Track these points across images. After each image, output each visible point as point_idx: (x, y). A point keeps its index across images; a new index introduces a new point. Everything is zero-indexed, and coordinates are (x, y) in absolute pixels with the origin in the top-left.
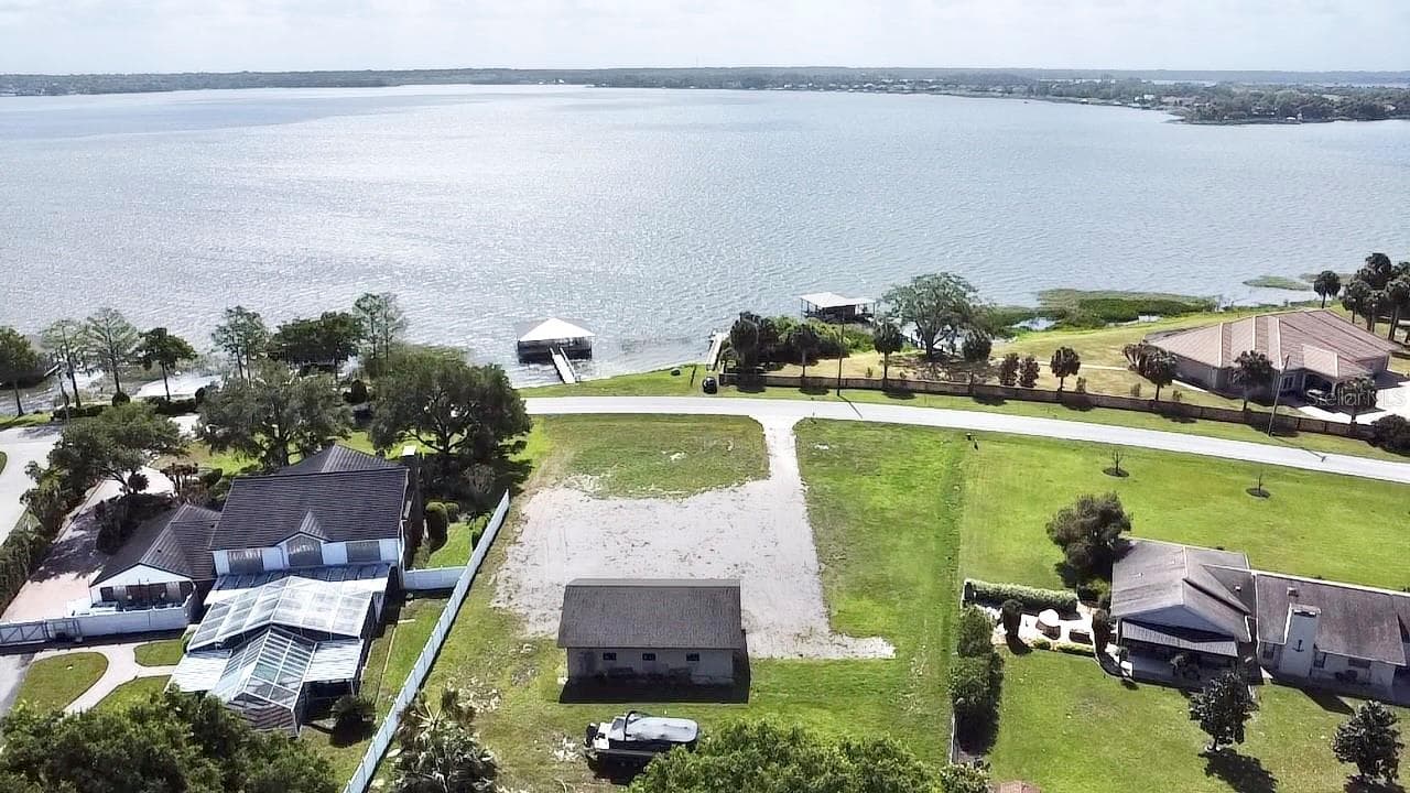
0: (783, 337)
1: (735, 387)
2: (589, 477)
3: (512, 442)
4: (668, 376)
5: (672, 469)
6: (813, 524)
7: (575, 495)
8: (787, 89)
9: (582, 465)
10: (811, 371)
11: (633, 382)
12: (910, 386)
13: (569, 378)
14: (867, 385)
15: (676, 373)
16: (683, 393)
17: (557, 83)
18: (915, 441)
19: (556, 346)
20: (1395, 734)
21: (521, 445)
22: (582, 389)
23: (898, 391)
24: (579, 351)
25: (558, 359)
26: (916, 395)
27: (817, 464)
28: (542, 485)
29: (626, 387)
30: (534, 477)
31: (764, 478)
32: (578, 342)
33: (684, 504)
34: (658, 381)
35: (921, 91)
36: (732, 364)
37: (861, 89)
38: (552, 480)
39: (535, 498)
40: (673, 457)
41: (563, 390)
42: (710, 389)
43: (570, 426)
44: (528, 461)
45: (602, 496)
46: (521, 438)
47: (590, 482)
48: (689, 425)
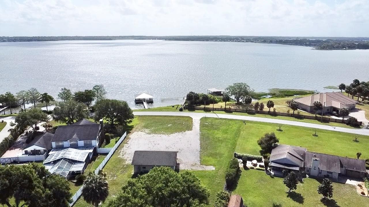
1: (188, 110)
2: (147, 129)
3: (129, 121)
4: (171, 107)
5: (168, 128)
6: (200, 140)
7: (143, 133)
8: (214, 41)
9: (146, 127)
10: (207, 106)
11: (162, 109)
12: (232, 110)
13: (146, 108)
14: (221, 110)
15: (173, 107)
16: (174, 111)
17: (156, 39)
18: (230, 122)
19: (144, 100)
20: (332, 186)
21: (131, 121)
22: (149, 110)
23: (228, 111)
24: (150, 102)
25: (145, 103)
26: (233, 112)
27: (204, 127)
28: (135, 131)
29: (160, 109)
30: (134, 129)
31: (191, 130)
32: (150, 99)
33: (170, 136)
34: (168, 108)
35: (249, 42)
36: (187, 104)
37: (233, 41)
38: (138, 130)
39: (133, 134)
40: (169, 125)
41: (145, 110)
42: (181, 110)
43: (144, 118)
44: (133, 126)
45: (149, 134)
46: (131, 120)
47: (147, 131)
48: (175, 118)
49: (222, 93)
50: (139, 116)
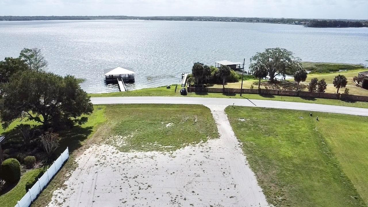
0: (213, 73)
1: (194, 93)
2: (121, 137)
3: (79, 118)
4: (165, 89)
5: (166, 133)
7: (111, 148)
8: (198, 21)
9: (119, 131)
10: (226, 86)
11: (149, 91)
12: (271, 92)
13: (123, 89)
14: (252, 91)
15: (169, 88)
16: (172, 95)
17: (137, 19)
19: (120, 77)
21: (85, 120)
22: (128, 94)
23: (266, 94)
24: (129, 80)
25: (120, 83)
26: (275, 96)
27: (242, 129)
28: (94, 142)
29: (147, 93)
30: (91, 137)
31: (217, 137)
32: (130, 76)
33: (174, 155)
34: (161, 91)
35: (234, 21)
36: (192, 84)
37: (218, 21)
38: (100, 139)
39: (88, 150)
40: (167, 125)
41: (120, 94)
42: (184, 93)
43: (117, 110)
44: (91, 128)
45: (125, 149)
46: (85, 116)
47: (121, 141)
48: (175, 109)
49: (237, 67)
50: (108, 106)
